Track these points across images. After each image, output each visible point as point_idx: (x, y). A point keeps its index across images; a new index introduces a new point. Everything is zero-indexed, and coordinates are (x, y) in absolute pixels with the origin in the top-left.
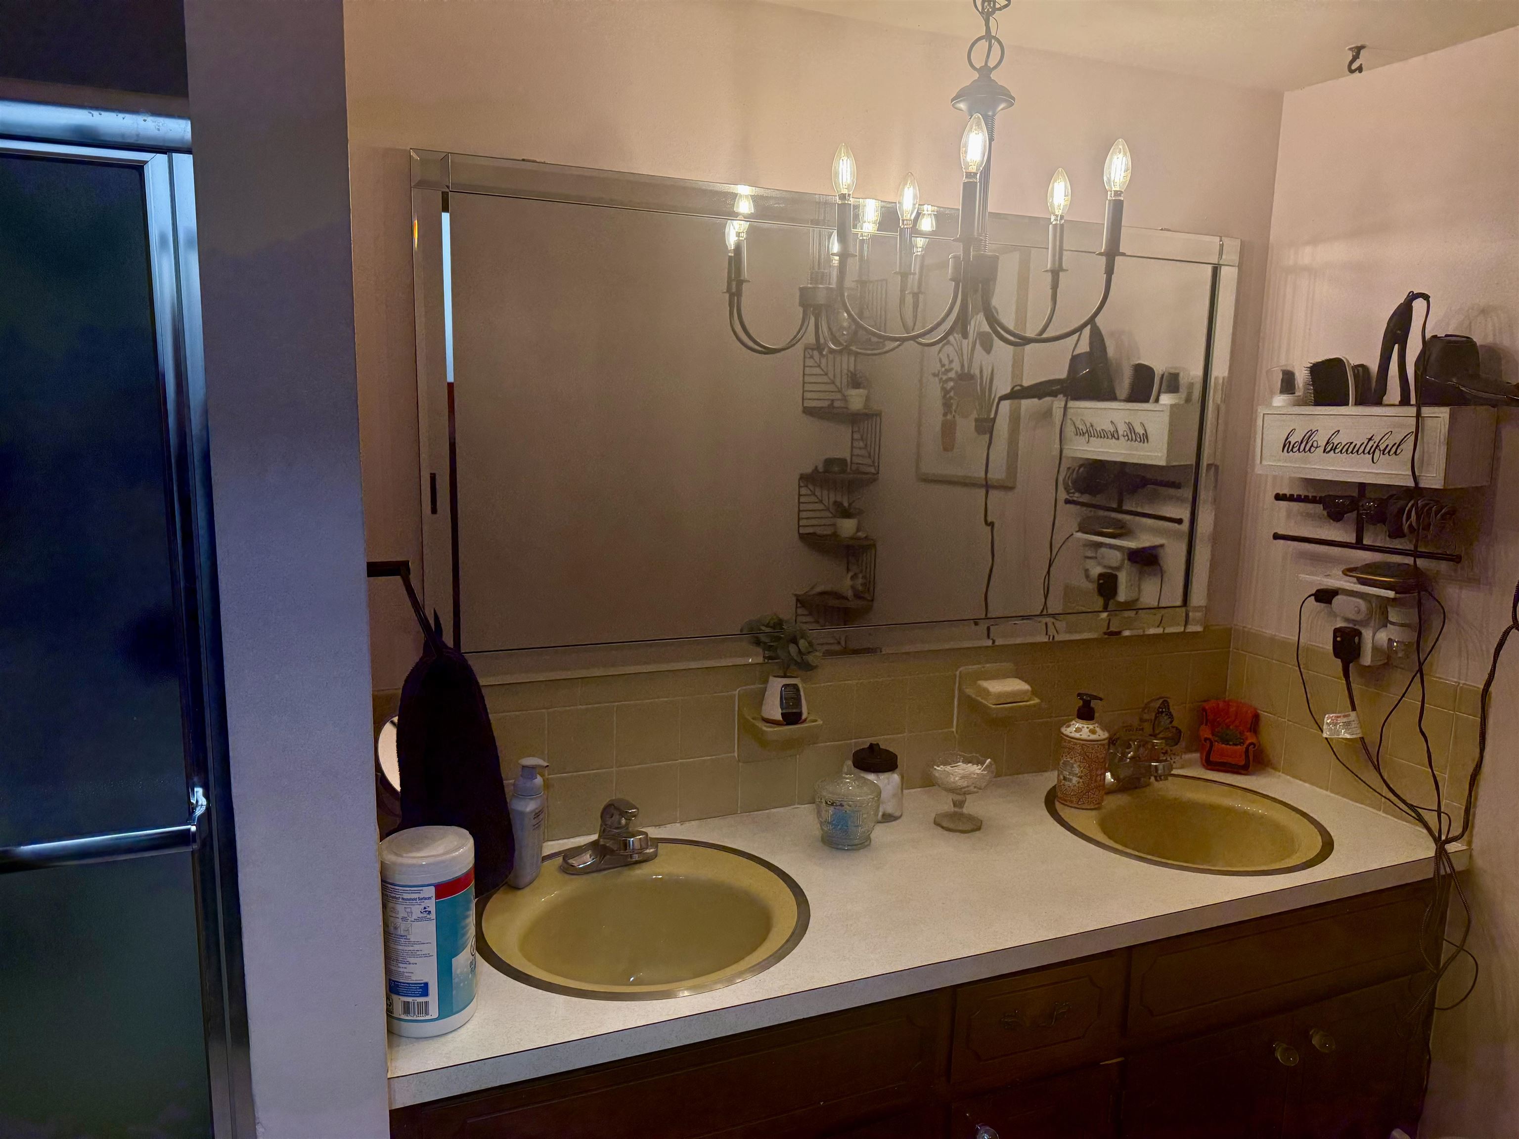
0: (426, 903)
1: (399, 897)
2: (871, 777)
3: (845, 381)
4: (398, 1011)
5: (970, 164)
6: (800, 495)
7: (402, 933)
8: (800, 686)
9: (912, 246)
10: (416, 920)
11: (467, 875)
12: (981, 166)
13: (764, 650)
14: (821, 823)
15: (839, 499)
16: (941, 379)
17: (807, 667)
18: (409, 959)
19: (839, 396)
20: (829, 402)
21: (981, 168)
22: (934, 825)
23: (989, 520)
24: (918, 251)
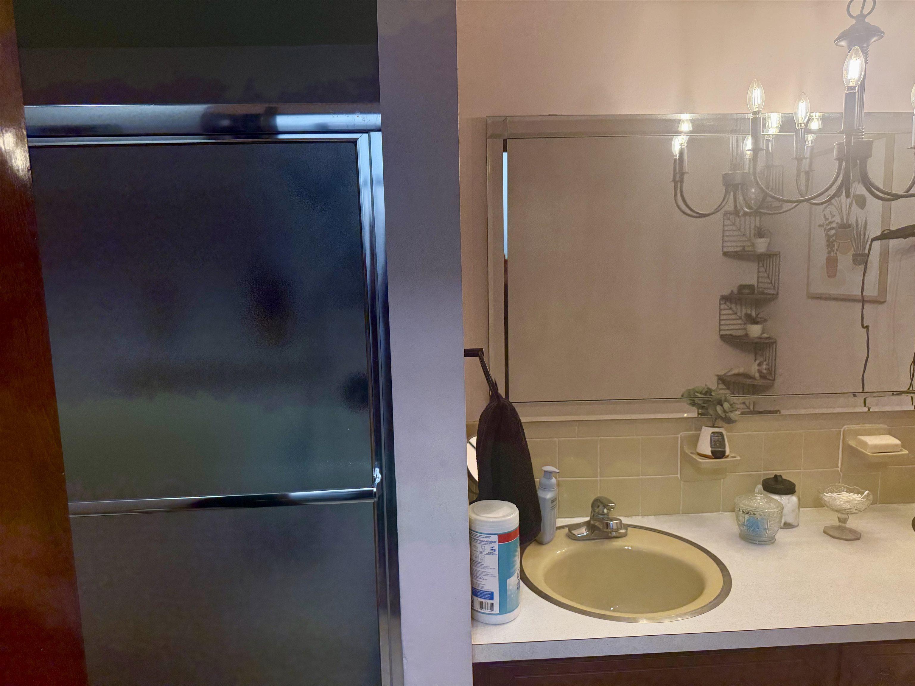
0: (493, 545)
1: (478, 539)
2: (776, 497)
3: (753, 232)
4: (477, 607)
5: (850, 81)
6: (720, 310)
7: (479, 561)
8: (724, 433)
9: (804, 140)
10: (487, 554)
11: (515, 531)
12: (859, 81)
13: (698, 409)
14: (739, 525)
15: (749, 312)
16: (825, 228)
17: (728, 421)
18: (483, 577)
19: (748, 244)
20: (741, 248)
21: (859, 83)
22: (823, 533)
23: (865, 325)
24: (809, 143)
